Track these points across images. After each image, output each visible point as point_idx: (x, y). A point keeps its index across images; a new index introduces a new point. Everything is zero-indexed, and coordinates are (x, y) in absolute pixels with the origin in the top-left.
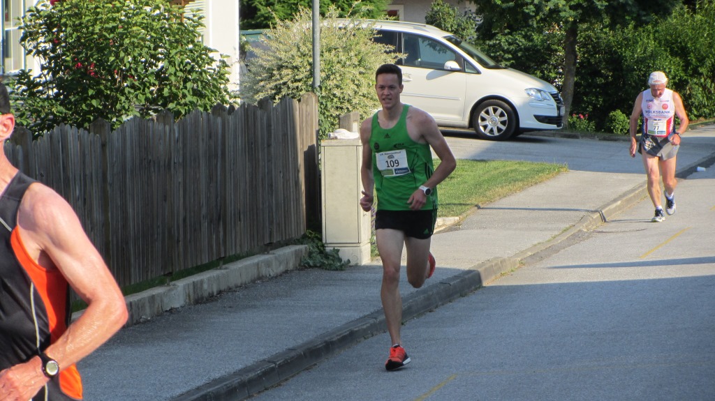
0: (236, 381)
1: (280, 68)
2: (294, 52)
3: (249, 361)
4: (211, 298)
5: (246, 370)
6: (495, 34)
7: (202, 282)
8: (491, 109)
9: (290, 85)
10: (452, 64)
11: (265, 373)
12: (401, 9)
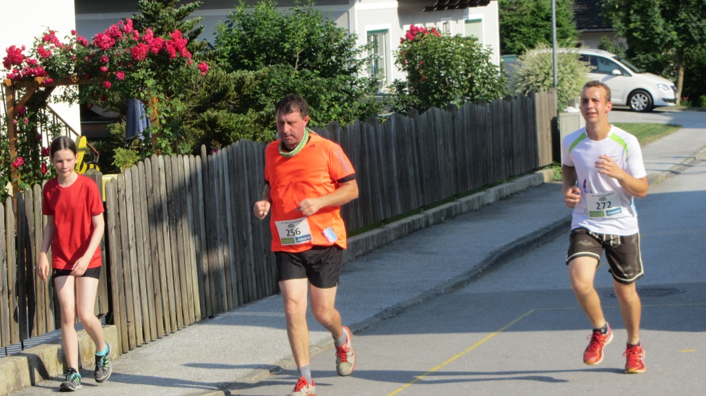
0: (531, 239)
1: (529, 75)
2: (536, 66)
3: (536, 229)
4: (508, 197)
5: (535, 233)
6: (637, 54)
7: (502, 189)
8: (638, 95)
9: (535, 84)
10: (616, 72)
11: (546, 235)
12: (582, 42)
